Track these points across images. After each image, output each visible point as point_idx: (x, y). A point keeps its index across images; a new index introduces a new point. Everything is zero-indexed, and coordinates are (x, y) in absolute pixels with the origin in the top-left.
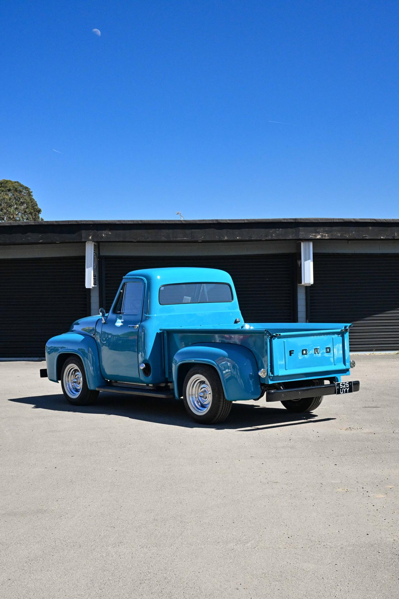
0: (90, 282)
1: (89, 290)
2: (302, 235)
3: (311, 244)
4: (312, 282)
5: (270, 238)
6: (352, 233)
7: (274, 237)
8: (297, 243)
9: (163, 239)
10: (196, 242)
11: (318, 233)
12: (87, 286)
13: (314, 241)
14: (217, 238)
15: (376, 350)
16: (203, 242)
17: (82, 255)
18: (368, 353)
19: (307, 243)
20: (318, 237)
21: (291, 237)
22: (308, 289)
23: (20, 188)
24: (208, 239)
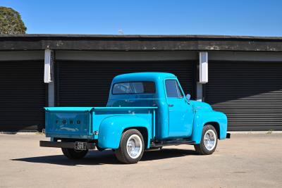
0: (47, 78)
1: (47, 84)
2: (200, 47)
3: (207, 54)
4: (206, 80)
5: (177, 49)
6: (236, 46)
7: (180, 48)
8: (197, 52)
9: (100, 48)
10: (124, 51)
11: (212, 45)
12: (45, 82)
13: (209, 51)
14: (139, 48)
15: (253, 130)
16: (130, 51)
17: (42, 59)
18: (246, 132)
19: (204, 53)
20: (212, 48)
21: (192, 48)
22: (204, 85)
23: (12, 13)
24: (132, 48)
